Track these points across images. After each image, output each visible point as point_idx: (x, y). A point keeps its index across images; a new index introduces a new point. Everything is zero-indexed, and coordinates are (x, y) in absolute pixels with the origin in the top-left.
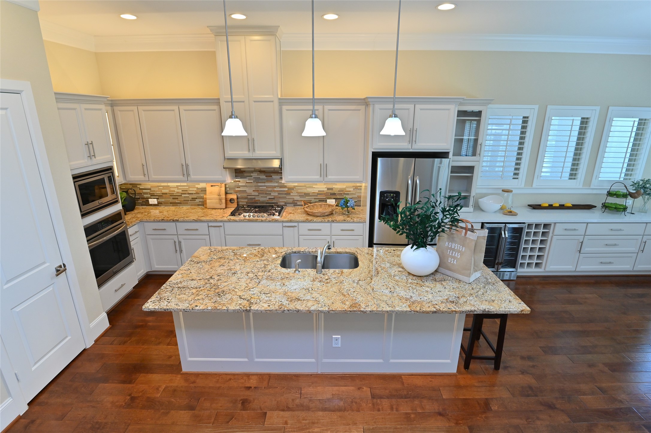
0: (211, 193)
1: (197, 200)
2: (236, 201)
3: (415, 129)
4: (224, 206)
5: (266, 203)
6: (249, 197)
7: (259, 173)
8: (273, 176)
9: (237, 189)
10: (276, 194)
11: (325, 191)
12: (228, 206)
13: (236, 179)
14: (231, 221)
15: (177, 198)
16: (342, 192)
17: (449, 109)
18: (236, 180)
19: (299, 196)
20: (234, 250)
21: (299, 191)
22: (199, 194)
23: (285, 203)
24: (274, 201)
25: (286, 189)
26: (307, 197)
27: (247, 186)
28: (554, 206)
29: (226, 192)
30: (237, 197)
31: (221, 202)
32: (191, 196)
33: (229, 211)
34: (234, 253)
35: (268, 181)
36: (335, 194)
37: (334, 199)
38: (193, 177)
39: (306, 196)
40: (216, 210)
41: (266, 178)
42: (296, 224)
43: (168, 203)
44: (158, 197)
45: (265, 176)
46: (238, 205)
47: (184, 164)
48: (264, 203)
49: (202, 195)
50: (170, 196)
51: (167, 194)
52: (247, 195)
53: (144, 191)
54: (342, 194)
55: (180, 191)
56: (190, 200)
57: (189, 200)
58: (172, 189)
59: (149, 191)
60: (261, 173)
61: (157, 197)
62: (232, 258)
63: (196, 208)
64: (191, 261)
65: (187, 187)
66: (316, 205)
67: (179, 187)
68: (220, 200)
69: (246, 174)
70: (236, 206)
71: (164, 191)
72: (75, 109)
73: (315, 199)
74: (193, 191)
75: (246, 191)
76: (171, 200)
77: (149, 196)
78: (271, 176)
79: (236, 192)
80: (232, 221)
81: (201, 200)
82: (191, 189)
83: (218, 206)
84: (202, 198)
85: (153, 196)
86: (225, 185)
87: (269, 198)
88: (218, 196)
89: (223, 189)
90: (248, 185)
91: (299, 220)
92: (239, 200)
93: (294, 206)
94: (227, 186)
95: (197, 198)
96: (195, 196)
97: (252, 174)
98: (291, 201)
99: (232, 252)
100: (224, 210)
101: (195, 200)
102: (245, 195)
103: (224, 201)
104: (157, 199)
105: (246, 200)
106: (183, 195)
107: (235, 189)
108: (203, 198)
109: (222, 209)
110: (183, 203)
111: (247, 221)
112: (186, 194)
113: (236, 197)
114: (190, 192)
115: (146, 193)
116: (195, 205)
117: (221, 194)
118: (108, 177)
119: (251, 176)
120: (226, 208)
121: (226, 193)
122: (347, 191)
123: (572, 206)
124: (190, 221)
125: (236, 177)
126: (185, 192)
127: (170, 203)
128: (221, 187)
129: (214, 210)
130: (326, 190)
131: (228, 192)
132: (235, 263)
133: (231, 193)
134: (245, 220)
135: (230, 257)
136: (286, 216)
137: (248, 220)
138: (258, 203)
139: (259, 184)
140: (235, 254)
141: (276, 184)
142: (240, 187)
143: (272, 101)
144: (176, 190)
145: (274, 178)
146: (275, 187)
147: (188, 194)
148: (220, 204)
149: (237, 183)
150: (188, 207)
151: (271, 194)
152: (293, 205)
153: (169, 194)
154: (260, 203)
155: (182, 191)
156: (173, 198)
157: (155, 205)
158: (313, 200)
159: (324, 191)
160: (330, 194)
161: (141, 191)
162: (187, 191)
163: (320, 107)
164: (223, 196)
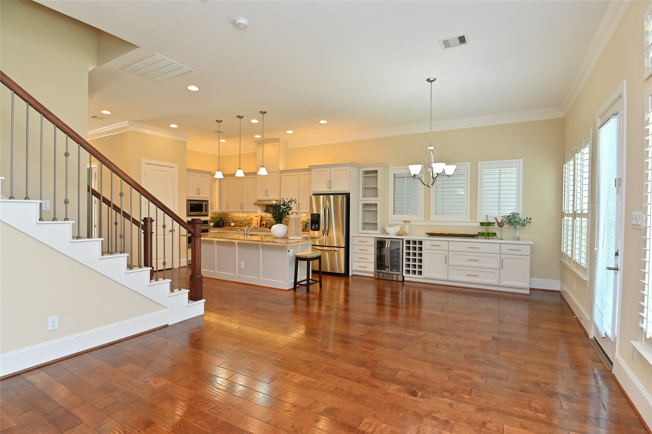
2: (265, 225)
3: (331, 181)
6: (271, 223)
9: (266, 219)
15: (242, 223)
17: (347, 169)
22: (250, 221)
28: (445, 234)
38: (245, 210)
44: (235, 222)
47: (242, 204)
50: (239, 221)
53: (230, 219)
55: (243, 219)
56: (246, 224)
58: (240, 218)
59: (232, 219)
61: (234, 222)
67: (243, 217)
68: (257, 224)
71: (237, 219)
72: (195, 175)
76: (239, 224)
77: (231, 221)
81: (250, 224)
82: (248, 218)
85: (233, 221)
88: (257, 222)
89: (260, 219)
94: (262, 217)
101: (248, 224)
102: (269, 222)
103: (259, 224)
104: (234, 223)
106: (244, 222)
110: (244, 226)
113: (265, 223)
114: (247, 220)
115: (230, 220)
118: (205, 204)
121: (261, 221)
125: (267, 212)
126: (245, 220)
127: (239, 226)
128: (259, 217)
142: (268, 218)
143: (276, 172)
144: (242, 219)
147: (247, 221)
148: (258, 226)
157: (233, 226)
159: (305, 221)
161: (229, 219)
163: (297, 174)
164: (259, 222)
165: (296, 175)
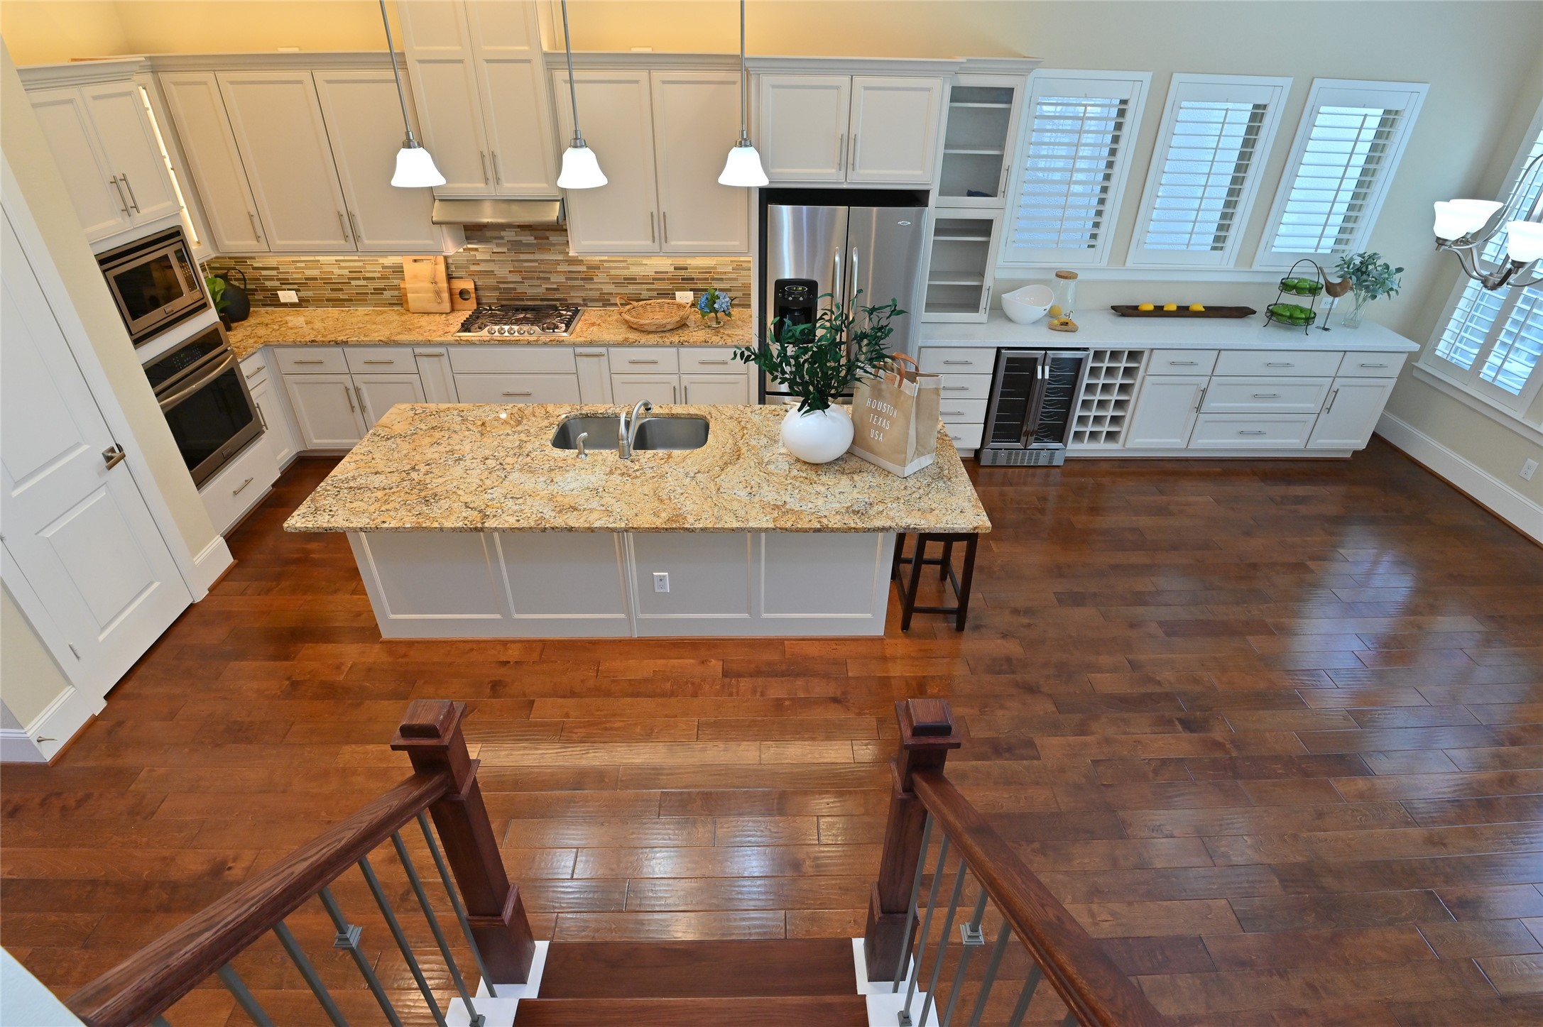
0: (415, 277)
1: (387, 294)
2: (473, 295)
3: (852, 136)
4: (446, 306)
5: (542, 300)
6: (502, 286)
7: (519, 230)
8: (551, 238)
9: (474, 268)
10: (562, 279)
11: (671, 272)
12: (457, 306)
13: (469, 243)
14: (462, 343)
15: (342, 290)
16: (707, 276)
17: (929, 90)
18: (469, 246)
19: (613, 283)
20: (463, 411)
21: (613, 272)
22: (388, 278)
23: (584, 300)
24: (557, 296)
25: (583, 268)
26: (631, 287)
27: (494, 261)
28: (1165, 309)
29: (448, 275)
30: (475, 285)
31: (440, 298)
32: (372, 285)
33: (460, 319)
34: (461, 416)
35: (541, 248)
36: (693, 279)
37: (691, 290)
38: (367, 242)
39: (627, 283)
40: (431, 316)
41: (535, 242)
42: (603, 350)
43: (323, 301)
44: (298, 287)
45: (533, 238)
46: (478, 304)
47: (344, 213)
48: (537, 300)
49: (396, 282)
50: (324, 283)
51: (316, 279)
52: (497, 282)
53: (264, 273)
54: (707, 279)
55: (346, 272)
56: (371, 293)
57: (368, 293)
58: (325, 269)
59: (274, 273)
60: (522, 230)
61: (296, 287)
62: (457, 428)
63: (385, 312)
64: (375, 434)
65: (360, 264)
66: (650, 304)
67: (343, 264)
68: (438, 293)
69: (489, 234)
70: (475, 306)
71: (309, 273)
72: (70, 101)
73: (648, 290)
74: (375, 272)
75: (492, 271)
76: (328, 294)
77: (277, 284)
78: (548, 238)
79: (472, 275)
80: (464, 343)
81: (396, 293)
82: (369, 268)
83: (433, 307)
84: (397, 288)
85: (286, 283)
86: (446, 258)
87: (547, 289)
88: (432, 286)
89: (442, 267)
90: (496, 257)
91: (608, 342)
92: (481, 293)
93: (604, 305)
94: (450, 261)
95: (385, 289)
96: (381, 284)
97: (503, 233)
98: (596, 294)
99: (458, 415)
100: (448, 317)
101: (383, 294)
102: (491, 281)
103: (446, 296)
104: (297, 290)
105: (496, 294)
106: (354, 283)
107: (468, 268)
108: (399, 289)
109: (444, 315)
110: (356, 300)
111: (497, 342)
112: (359, 279)
113: (473, 287)
114: (368, 275)
115: (270, 279)
116: (384, 305)
117: (437, 280)
118: (176, 252)
119: (502, 238)
120: (453, 310)
121: (450, 278)
122: (718, 273)
123: (1204, 310)
124: (373, 343)
125: (469, 239)
126: (356, 274)
127: (327, 300)
128: (436, 264)
129: (426, 315)
130: (672, 269)
131: (455, 275)
132: (462, 438)
133: (462, 278)
134: (492, 342)
135: (453, 425)
136: (582, 331)
137: (499, 341)
138: (523, 300)
139: (523, 257)
140: (464, 420)
141: (560, 257)
142: (478, 264)
143: (529, 61)
144: (337, 271)
145: (554, 242)
146: (557, 262)
147: (365, 279)
148: (439, 303)
149: (472, 253)
150: (369, 308)
151: (549, 279)
152: (601, 304)
153: (321, 279)
154: (527, 300)
155: (350, 272)
156: (332, 290)
157: (293, 305)
158: (645, 294)
159: (667, 272)
160: (683, 279)
161: (256, 274)
162: (361, 272)
163: (642, 75)
164: (444, 285)
165: (637, 82)
